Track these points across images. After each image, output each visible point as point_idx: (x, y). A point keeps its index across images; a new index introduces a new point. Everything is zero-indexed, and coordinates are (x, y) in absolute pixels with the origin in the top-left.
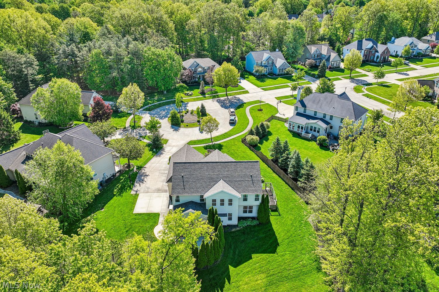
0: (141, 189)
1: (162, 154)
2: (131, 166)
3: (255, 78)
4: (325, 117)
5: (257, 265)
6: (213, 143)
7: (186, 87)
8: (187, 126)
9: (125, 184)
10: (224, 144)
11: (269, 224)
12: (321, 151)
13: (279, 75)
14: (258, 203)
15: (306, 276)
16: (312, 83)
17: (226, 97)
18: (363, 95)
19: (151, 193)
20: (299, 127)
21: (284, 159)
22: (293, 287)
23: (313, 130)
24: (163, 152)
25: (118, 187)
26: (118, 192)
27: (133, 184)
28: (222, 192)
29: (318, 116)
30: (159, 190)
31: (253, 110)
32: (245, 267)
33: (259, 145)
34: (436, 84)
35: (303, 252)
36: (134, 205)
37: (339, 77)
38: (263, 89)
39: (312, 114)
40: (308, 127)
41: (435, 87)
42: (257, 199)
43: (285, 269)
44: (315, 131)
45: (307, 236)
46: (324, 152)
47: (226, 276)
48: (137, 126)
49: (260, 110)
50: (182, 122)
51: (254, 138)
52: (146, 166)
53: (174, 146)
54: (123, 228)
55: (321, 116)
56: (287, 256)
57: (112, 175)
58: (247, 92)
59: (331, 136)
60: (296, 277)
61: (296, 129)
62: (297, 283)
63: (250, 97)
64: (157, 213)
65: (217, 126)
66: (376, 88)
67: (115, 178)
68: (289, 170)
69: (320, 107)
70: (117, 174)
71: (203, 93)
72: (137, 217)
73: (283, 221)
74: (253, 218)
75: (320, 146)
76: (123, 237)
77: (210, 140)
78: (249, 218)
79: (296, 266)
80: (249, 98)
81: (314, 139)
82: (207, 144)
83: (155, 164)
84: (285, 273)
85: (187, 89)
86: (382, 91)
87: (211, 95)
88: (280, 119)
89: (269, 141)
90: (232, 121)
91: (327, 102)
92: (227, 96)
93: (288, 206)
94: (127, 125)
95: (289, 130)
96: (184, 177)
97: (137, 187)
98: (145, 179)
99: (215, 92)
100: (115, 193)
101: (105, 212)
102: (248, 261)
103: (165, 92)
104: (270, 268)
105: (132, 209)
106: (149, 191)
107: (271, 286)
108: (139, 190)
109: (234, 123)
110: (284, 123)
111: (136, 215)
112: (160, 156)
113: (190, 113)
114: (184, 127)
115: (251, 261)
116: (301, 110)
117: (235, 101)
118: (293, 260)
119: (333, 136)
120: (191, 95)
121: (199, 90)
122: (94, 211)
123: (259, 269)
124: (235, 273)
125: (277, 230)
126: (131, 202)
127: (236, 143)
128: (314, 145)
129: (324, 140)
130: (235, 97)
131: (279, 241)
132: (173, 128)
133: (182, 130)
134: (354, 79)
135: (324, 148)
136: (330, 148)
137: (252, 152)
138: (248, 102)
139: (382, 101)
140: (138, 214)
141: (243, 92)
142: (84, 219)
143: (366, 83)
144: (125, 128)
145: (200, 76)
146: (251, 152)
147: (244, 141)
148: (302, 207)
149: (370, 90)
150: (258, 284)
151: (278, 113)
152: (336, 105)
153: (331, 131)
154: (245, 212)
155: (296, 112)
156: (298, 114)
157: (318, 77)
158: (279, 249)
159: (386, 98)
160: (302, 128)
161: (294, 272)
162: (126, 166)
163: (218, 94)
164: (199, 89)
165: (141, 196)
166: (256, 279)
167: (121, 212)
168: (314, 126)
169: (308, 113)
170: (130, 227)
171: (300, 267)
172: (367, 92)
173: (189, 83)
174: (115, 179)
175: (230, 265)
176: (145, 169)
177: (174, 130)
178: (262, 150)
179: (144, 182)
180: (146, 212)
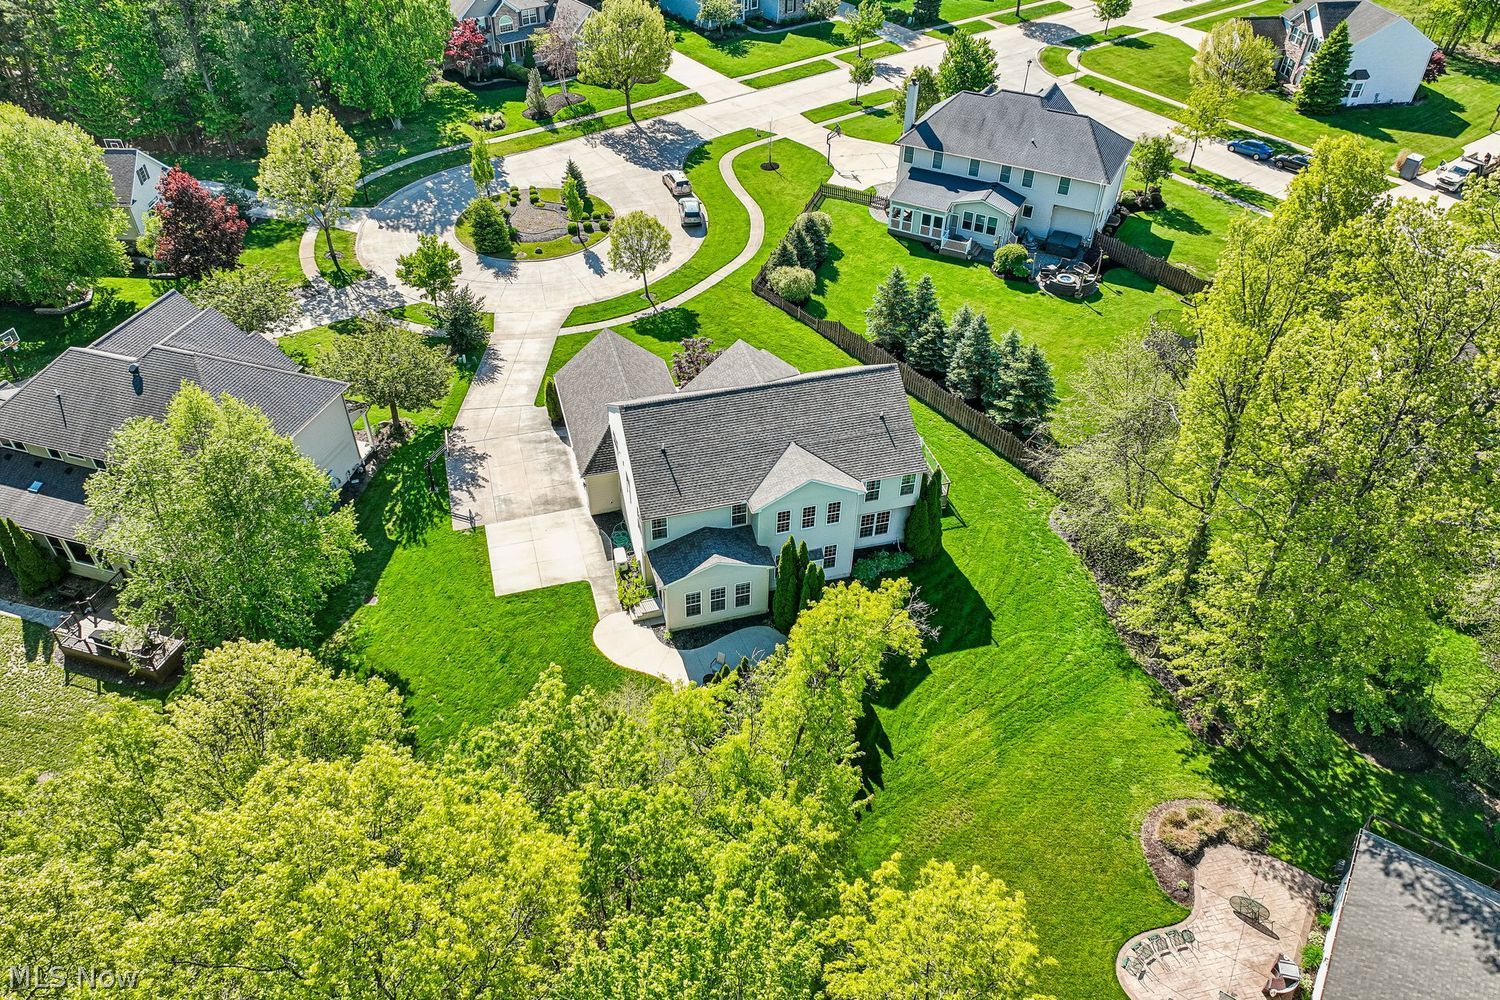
0: (482, 507)
1: (495, 369)
2: (406, 430)
3: (704, 41)
4: (1005, 177)
5: (951, 687)
6: (658, 307)
7: (466, 96)
8: (539, 252)
9: (417, 500)
10: (698, 308)
11: (943, 558)
12: (1015, 296)
13: (783, 24)
14: (910, 500)
15: (1095, 691)
16: (905, 47)
17: (632, 127)
18: (1076, 81)
19: (525, 516)
20: (926, 219)
21: (928, 342)
22: (1074, 732)
23: (973, 227)
24: (496, 362)
25: (392, 511)
26: (402, 533)
27: (445, 495)
28: (811, 484)
29: (984, 175)
30: (546, 503)
31: (745, 167)
32: (919, 701)
33: (814, 297)
34: (1288, 31)
35: (1067, 624)
36: (485, 568)
37: (983, 18)
38: (748, 83)
39: (963, 172)
40: (954, 219)
41: (1287, 42)
42: (906, 490)
43: (1032, 684)
44: (979, 228)
45: (1060, 574)
46: (1022, 297)
47: (875, 739)
48: (350, 272)
49: (771, 167)
50: (515, 237)
51: (799, 275)
52: (459, 422)
53: (524, 335)
54: (482, 651)
55: (994, 176)
56: (1026, 646)
57: (352, 472)
58: (695, 100)
59: (1031, 239)
60: (1070, 703)
61: (916, 228)
62: (1080, 717)
63: (716, 119)
64: (579, 583)
65: (665, 246)
66: (1109, 52)
67: (368, 480)
68: (952, 376)
69: (990, 144)
70: (370, 468)
71: (541, 116)
72: (517, 606)
73: (980, 543)
74: (891, 548)
75: (1005, 278)
76: (498, 681)
77: (643, 297)
78: (878, 548)
79: (1061, 669)
80: (714, 123)
81: (982, 256)
82: (639, 315)
83: (491, 411)
84: (1038, 696)
85: (473, 102)
86: (1131, 63)
87: (572, 121)
88: (849, 196)
89: (843, 279)
90: (692, 220)
91: (1010, 127)
92: (634, 121)
93: (977, 492)
94: (311, 272)
95: (891, 233)
96: (669, 452)
97: (464, 503)
98: (480, 469)
99: (584, 107)
100: (393, 538)
101: (387, 611)
102: (925, 682)
103: (398, 125)
104: (992, 690)
105: (485, 580)
106: (516, 511)
107: (1013, 741)
108: (477, 515)
109: (698, 225)
110: (866, 207)
111: (511, 598)
112: (492, 380)
113: (526, 199)
114: (530, 258)
115: (929, 679)
116: (925, 159)
117: (669, 137)
118: (1046, 653)
119: (1036, 239)
120: (500, 127)
121: (525, 106)
122: (343, 611)
123: (962, 699)
124: (897, 725)
125: (973, 573)
126: (470, 558)
127: (737, 301)
128: (984, 276)
129: (1020, 259)
130: (661, 122)
131: (990, 604)
132: (489, 266)
133: (525, 269)
134: (1032, 25)
135: (1021, 284)
136: (1037, 283)
137: (803, 326)
138: (720, 140)
139: (1140, 101)
140: (517, 595)
141: (684, 99)
142: (324, 645)
143: (1074, 36)
144: (307, 286)
145: (507, 48)
146: (799, 324)
147: (761, 287)
148: (1019, 488)
149: (1092, 62)
150: (974, 742)
151: (835, 173)
152: (1038, 134)
153: (1028, 223)
154: (865, 532)
155: (908, 166)
156: (917, 174)
157: (916, 24)
158: (998, 628)
159: (1147, 88)
160: (938, 223)
161: (1060, 687)
162: (386, 431)
163: (597, 115)
164: (523, 99)
165: (493, 533)
166: (962, 729)
167: (450, 598)
168: (975, 211)
169: (949, 167)
170: (507, 643)
171: (1071, 671)
172: (1084, 71)
173: (473, 78)
174: (370, 485)
175: (875, 703)
176: (462, 434)
177: (497, 275)
178: (832, 316)
179: (481, 482)
180: (538, 586)
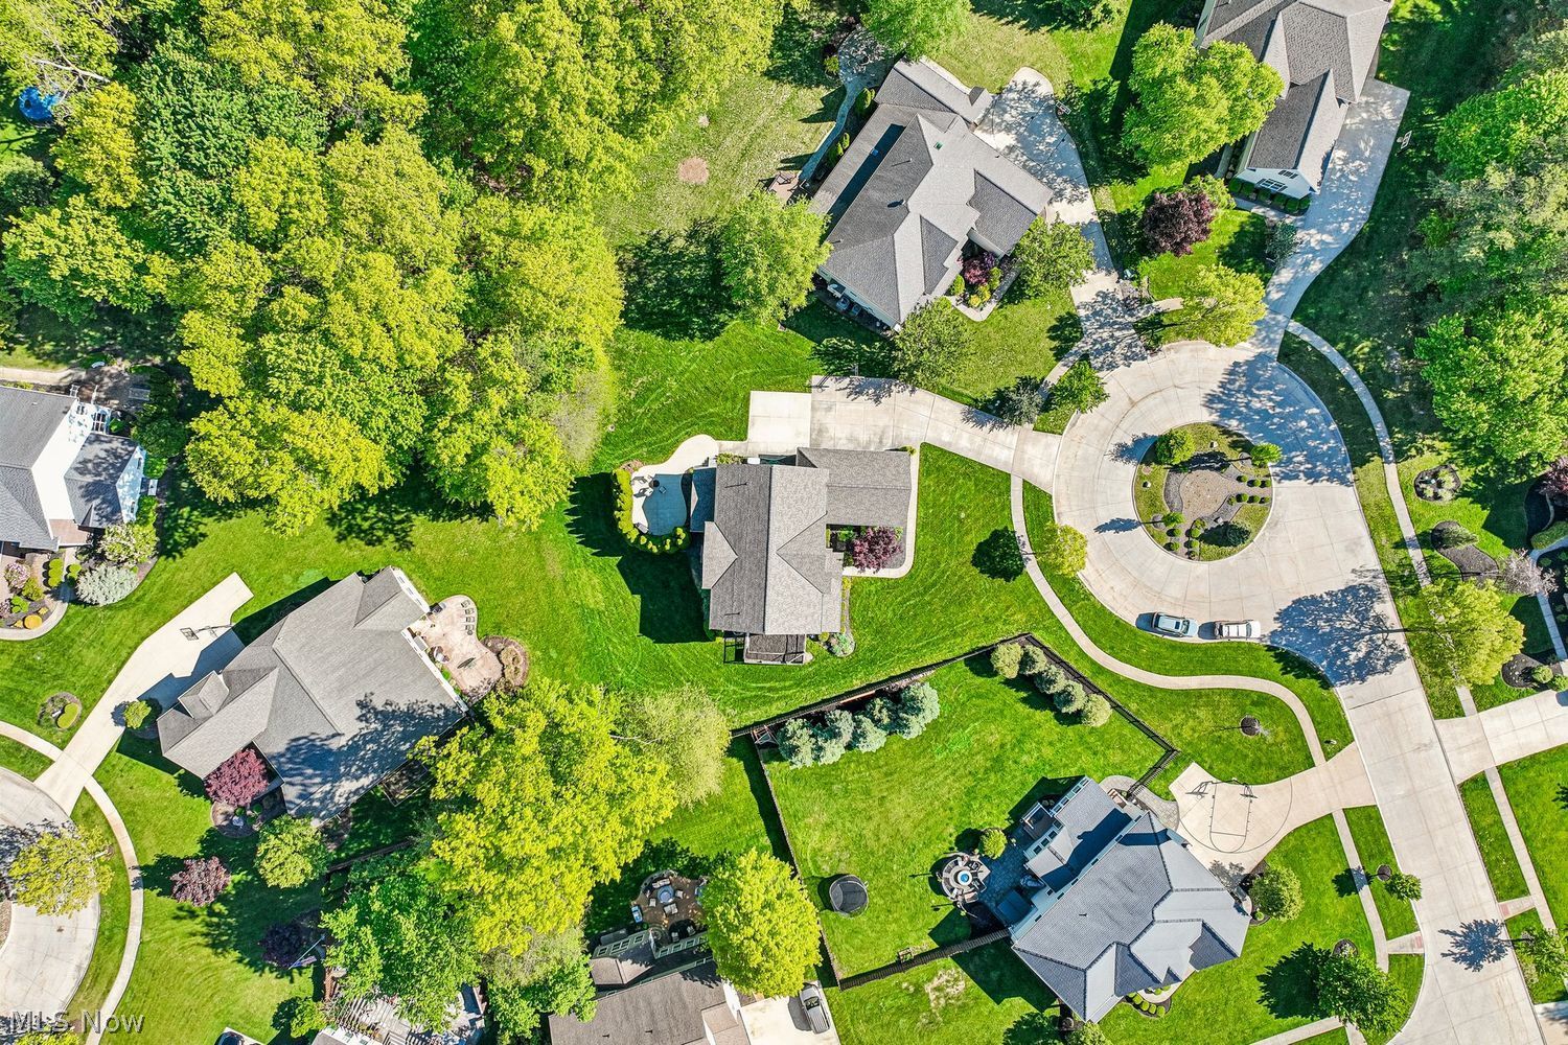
0: (830, 394)
1: (981, 425)
9: (850, 358)
10: (1016, 583)
12: (958, 828)
19: (813, 417)
26: (827, 347)
27: (848, 375)
30: (821, 431)
36: (774, 388)
50: (1180, 470)
52: (920, 391)
64: (746, 436)
67: (878, 332)
70: (888, 334)
72: (739, 402)
83: (927, 414)
91: (1112, 907)
97: (837, 384)
98: (866, 398)
100: (825, 342)
101: (770, 335)
105: (766, 387)
106: (819, 414)
108: (823, 391)
111: (747, 400)
112: (967, 421)
114: (1139, 476)
140: (747, 403)
144: (1142, 300)
165: (805, 398)
174: (873, 333)
176: (907, 392)
177: (1121, 446)
179: (853, 396)
180: (750, 414)
